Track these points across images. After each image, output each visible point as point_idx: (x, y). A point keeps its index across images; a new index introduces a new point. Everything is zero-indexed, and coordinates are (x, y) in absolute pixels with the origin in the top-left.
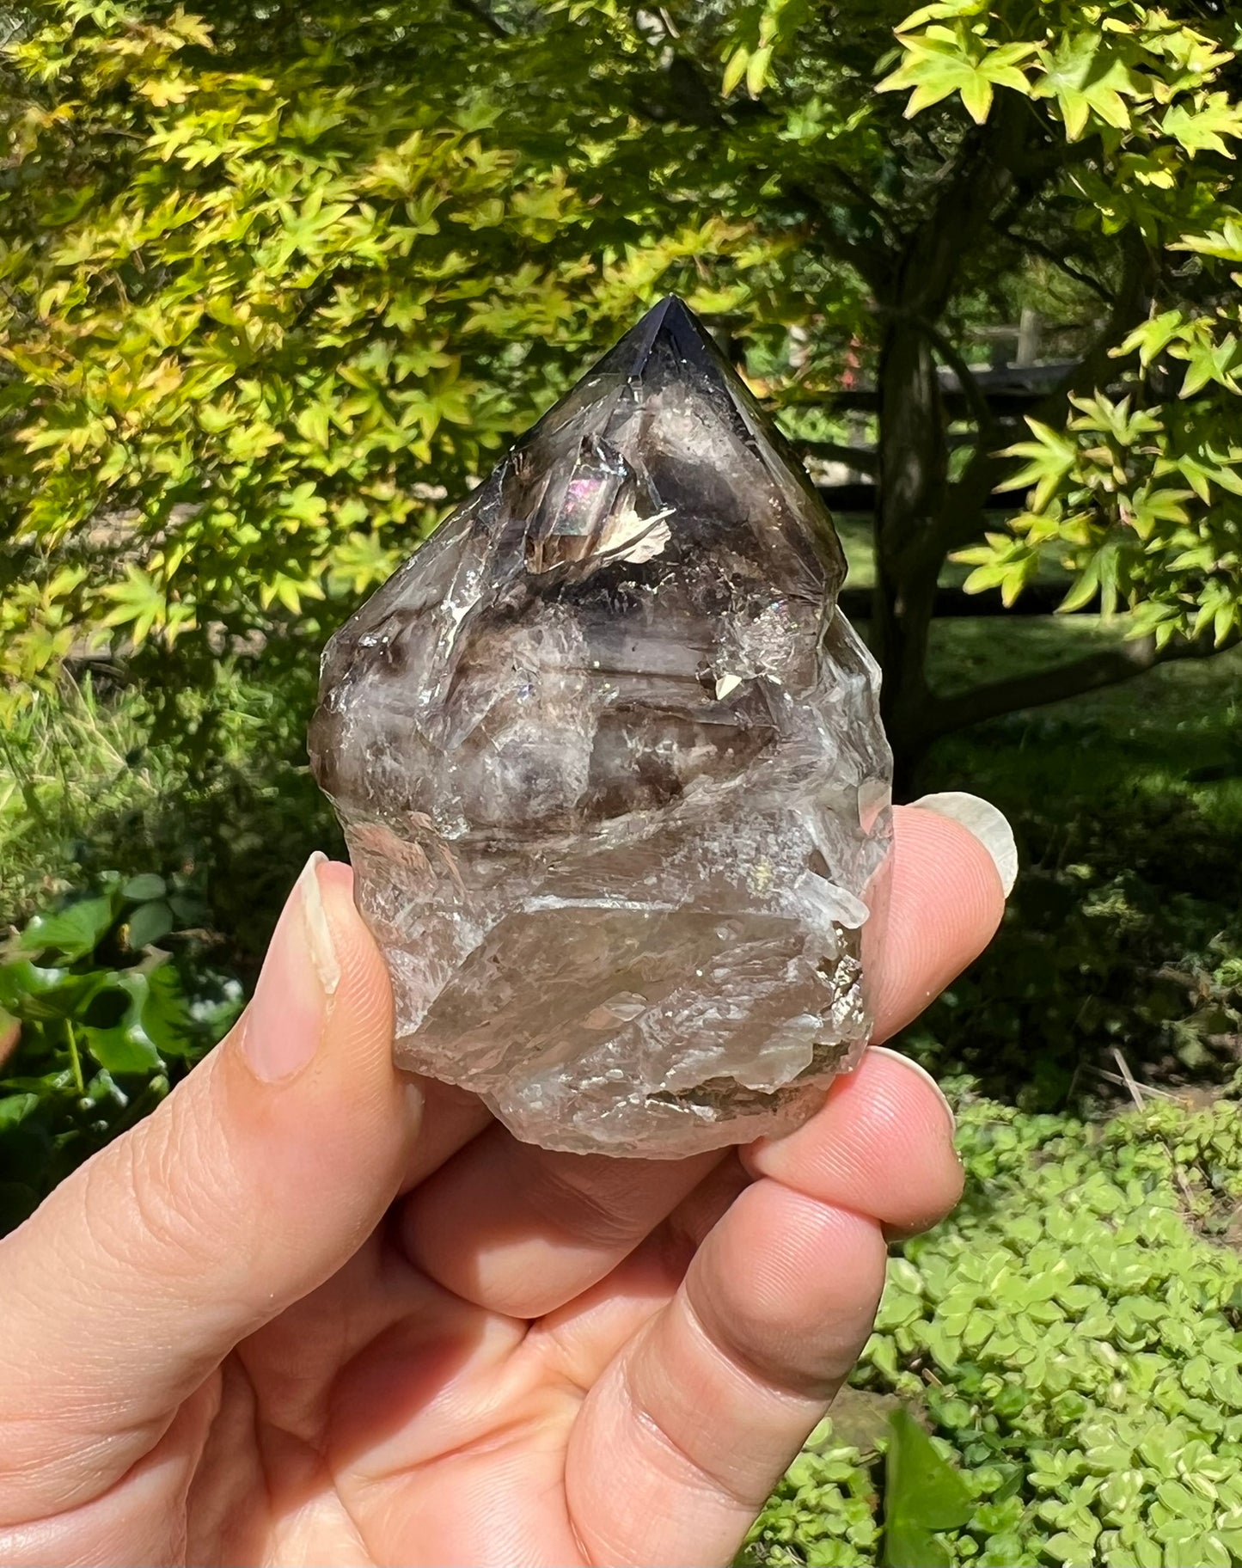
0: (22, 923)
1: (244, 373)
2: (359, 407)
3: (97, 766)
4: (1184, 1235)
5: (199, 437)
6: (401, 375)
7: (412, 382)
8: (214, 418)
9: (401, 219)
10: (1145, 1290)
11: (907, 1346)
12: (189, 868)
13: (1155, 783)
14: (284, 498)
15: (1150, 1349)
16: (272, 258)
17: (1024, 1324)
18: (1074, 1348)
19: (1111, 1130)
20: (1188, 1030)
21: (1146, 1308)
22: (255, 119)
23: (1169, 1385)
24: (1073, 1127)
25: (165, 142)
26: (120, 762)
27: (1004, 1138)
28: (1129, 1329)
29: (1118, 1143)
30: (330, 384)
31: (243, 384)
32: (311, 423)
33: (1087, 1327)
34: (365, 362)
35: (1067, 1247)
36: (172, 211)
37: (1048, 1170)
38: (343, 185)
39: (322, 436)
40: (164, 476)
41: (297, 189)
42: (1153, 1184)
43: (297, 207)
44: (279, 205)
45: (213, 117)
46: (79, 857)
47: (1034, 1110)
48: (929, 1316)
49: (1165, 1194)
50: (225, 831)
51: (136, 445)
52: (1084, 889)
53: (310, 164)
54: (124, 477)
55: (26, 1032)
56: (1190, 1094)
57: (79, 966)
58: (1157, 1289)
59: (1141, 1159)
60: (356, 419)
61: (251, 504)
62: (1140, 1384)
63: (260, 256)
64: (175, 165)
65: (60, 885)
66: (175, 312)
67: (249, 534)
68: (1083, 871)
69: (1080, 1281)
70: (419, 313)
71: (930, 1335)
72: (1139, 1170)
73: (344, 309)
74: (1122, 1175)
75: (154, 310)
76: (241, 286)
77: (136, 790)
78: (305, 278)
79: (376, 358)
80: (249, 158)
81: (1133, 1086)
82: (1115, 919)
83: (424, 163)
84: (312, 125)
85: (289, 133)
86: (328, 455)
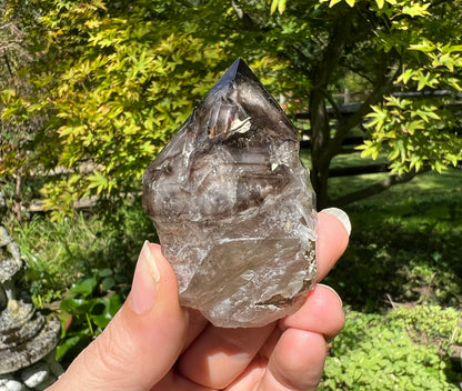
0: (69, 287)
1: (126, 109)
2: (162, 118)
3: (87, 239)
4: (410, 343)
5: (114, 130)
6: (174, 108)
7: (178, 109)
8: (119, 124)
9: (170, 60)
10: (401, 359)
11: (338, 381)
12: (118, 266)
13: (391, 220)
14: (141, 147)
15: (404, 375)
16: (131, 75)
17: (370, 371)
18: (384, 377)
19: (388, 316)
20: (407, 287)
21: (402, 363)
22: (122, 32)
23: (410, 384)
24: (378, 316)
25: (94, 40)
26: (94, 236)
27: (359, 321)
28: (398, 370)
29: (390, 320)
30: (152, 112)
31: (126, 113)
32: (148, 124)
33: (387, 370)
34: (163, 104)
35: (379, 349)
36: (99, 61)
37: (372, 329)
38: (151, 51)
39: (151, 127)
40: (105, 142)
41: (137, 54)
42: (401, 330)
43: (138, 58)
44: (132, 57)
45: (108, 32)
46: (85, 265)
47: (367, 313)
48: (344, 372)
49: (404, 332)
50: (128, 254)
51: (95, 133)
52: (375, 251)
53: (140, 45)
54: (92, 143)
55: (74, 319)
56: (408, 305)
57: (88, 298)
58: (404, 358)
59: (397, 323)
60: (161, 122)
61: (131, 149)
62: (402, 385)
63: (127, 74)
64: (98, 47)
65: (79, 275)
66: (102, 93)
67: (131, 159)
68: (374, 246)
69: (384, 358)
70: (179, 88)
71: (344, 378)
72: (396, 327)
73: (155, 88)
74: (393, 328)
75: (96, 92)
76: (123, 83)
77: (100, 245)
78: (142, 80)
79: (166, 103)
80: (121, 44)
81: (393, 304)
82: (384, 258)
83: (176, 43)
84: (140, 33)
85: (133, 36)
86: (153, 133)
